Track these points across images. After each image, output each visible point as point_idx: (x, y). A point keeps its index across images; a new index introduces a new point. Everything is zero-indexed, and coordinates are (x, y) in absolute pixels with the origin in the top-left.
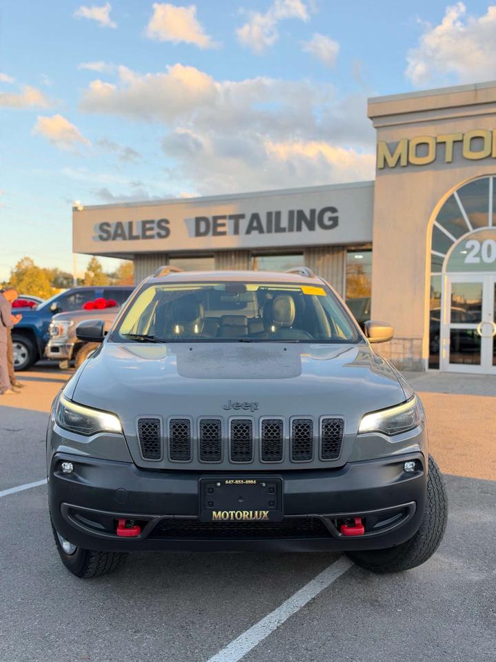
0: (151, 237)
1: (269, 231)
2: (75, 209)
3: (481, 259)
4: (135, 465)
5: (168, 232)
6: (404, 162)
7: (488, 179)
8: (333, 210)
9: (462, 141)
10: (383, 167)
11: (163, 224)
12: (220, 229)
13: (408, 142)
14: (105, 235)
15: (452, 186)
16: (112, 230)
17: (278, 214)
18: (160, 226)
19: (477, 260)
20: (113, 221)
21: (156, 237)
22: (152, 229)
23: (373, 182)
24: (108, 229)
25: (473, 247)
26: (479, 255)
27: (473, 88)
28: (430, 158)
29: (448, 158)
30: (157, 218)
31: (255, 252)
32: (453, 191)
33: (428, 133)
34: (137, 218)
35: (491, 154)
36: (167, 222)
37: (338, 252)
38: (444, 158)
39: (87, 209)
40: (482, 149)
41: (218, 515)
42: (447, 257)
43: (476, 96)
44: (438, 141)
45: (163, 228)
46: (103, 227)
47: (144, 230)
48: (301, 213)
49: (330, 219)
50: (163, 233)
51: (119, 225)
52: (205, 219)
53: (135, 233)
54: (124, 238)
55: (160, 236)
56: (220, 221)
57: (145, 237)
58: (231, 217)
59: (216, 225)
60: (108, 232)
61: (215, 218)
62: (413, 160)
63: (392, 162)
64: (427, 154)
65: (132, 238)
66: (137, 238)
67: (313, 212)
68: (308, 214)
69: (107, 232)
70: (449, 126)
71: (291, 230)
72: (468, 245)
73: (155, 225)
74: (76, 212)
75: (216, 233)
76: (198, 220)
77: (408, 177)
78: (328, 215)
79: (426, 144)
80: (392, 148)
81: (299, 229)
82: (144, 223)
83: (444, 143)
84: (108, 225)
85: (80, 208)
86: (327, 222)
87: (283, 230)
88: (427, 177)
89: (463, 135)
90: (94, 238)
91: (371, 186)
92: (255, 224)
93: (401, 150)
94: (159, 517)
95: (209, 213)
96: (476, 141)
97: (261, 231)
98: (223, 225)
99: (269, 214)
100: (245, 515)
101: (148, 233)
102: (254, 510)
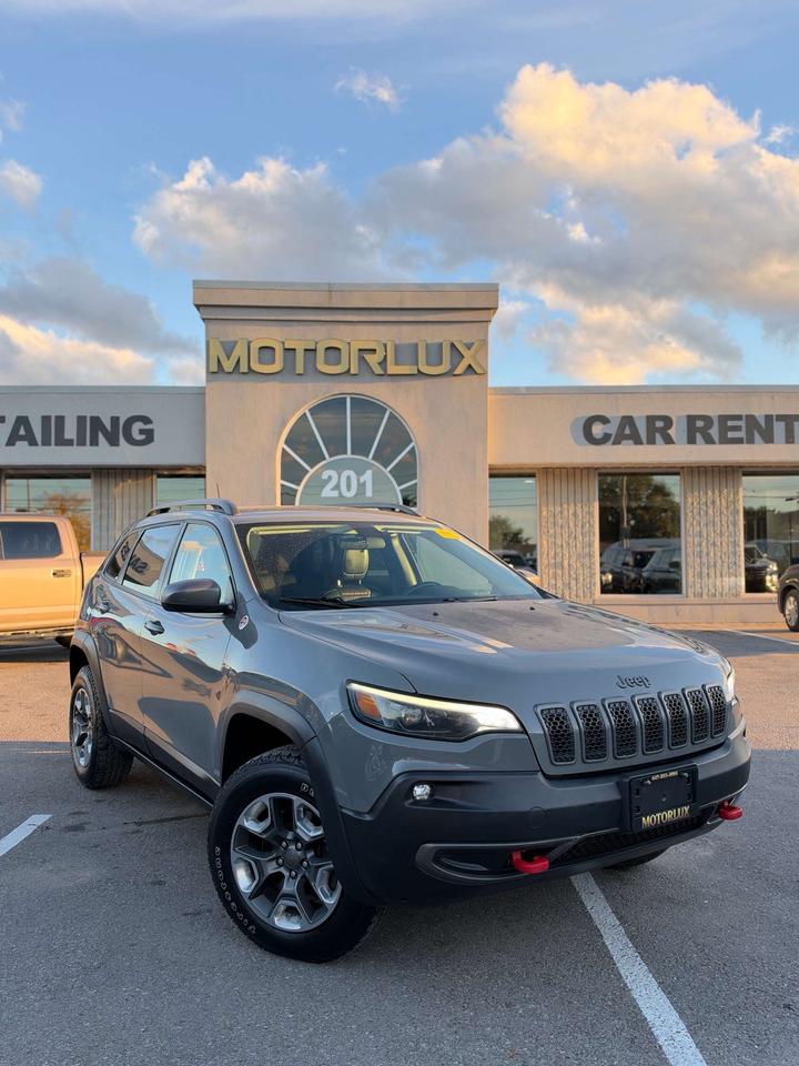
1: (46, 442)
3: (340, 493)
4: (543, 773)
6: (244, 368)
7: (345, 399)
8: (146, 420)
9: (315, 350)
10: (216, 372)
13: (249, 343)
15: (305, 403)
17: (60, 420)
19: (336, 494)
23: (204, 388)
25: (330, 478)
26: (337, 487)
27: (326, 288)
28: (277, 367)
29: (300, 369)
31: (11, 472)
32: (305, 410)
33: (272, 336)
35: (349, 369)
37: (145, 477)
38: (295, 369)
40: (338, 362)
41: (647, 821)
42: (300, 489)
43: (330, 298)
44: (287, 347)
48: (96, 422)
49: (142, 432)
62: (256, 367)
63: (228, 365)
64: (273, 362)
67: (115, 420)
68: (107, 424)
70: (298, 330)
71: (81, 442)
72: (325, 476)
77: (248, 387)
78: (137, 426)
79: (273, 349)
80: (229, 348)
81: (94, 442)
83: (294, 350)
86: (138, 436)
87: (69, 443)
88: (273, 387)
89: (317, 343)
91: (200, 393)
92: (22, 432)
93: (240, 351)
94: (579, 837)
96: (331, 352)
97: (33, 442)
99: (46, 420)
100: (670, 815)
102: (676, 808)
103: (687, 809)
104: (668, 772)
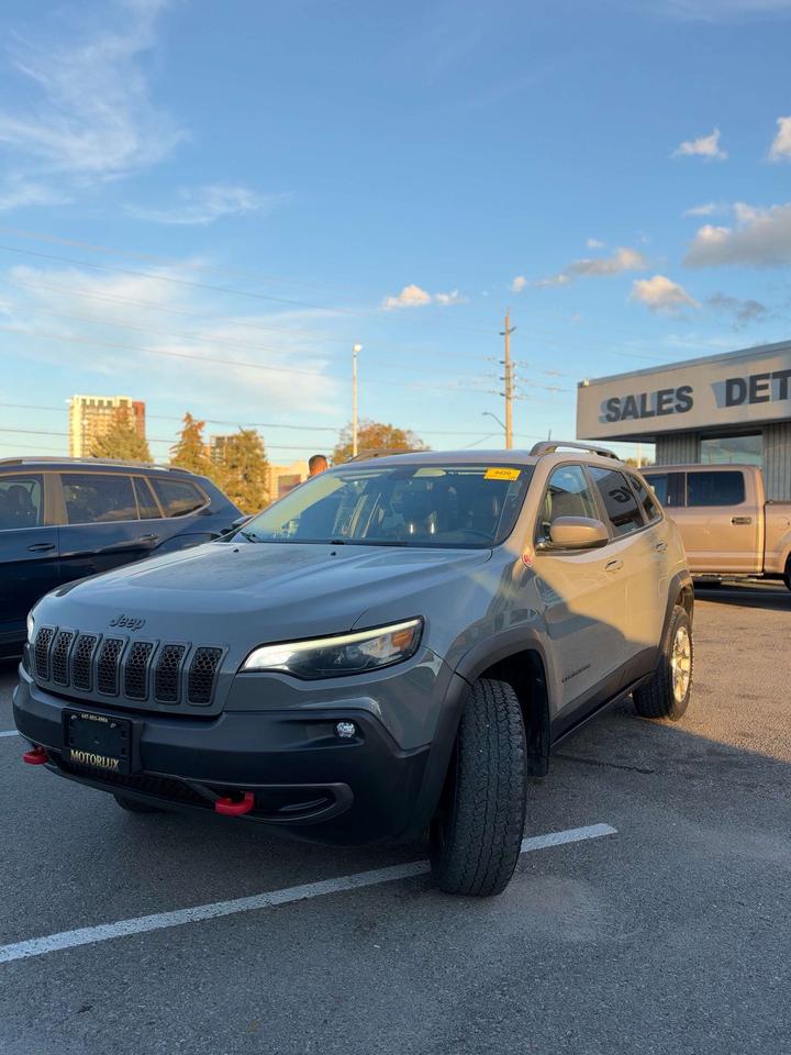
0: (669, 411)
2: (581, 385)
5: (690, 402)
11: (685, 393)
12: (760, 394)
14: (613, 415)
16: (621, 407)
18: (680, 397)
20: (622, 395)
21: (675, 411)
22: (669, 401)
24: (617, 406)
30: (676, 386)
34: (651, 388)
36: (689, 389)
39: (594, 383)
41: (76, 754)
45: (684, 399)
46: (611, 404)
47: (660, 402)
50: (684, 405)
51: (630, 399)
52: (739, 381)
53: (649, 408)
54: (636, 417)
55: (680, 409)
56: (759, 383)
57: (661, 412)
58: (775, 375)
59: (755, 388)
60: (618, 409)
61: (754, 379)
65: (645, 415)
66: (651, 414)
69: (616, 410)
73: (674, 396)
74: (581, 389)
75: (755, 400)
76: (730, 383)
82: (661, 394)
84: (616, 400)
85: (587, 383)
90: (600, 418)
95: (745, 372)
98: (765, 387)
100: (99, 759)
101: (665, 407)
102: (106, 756)
103: (116, 762)
104: (98, 716)
